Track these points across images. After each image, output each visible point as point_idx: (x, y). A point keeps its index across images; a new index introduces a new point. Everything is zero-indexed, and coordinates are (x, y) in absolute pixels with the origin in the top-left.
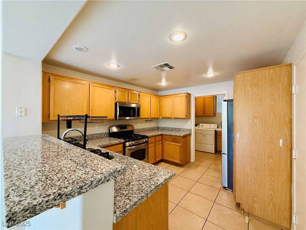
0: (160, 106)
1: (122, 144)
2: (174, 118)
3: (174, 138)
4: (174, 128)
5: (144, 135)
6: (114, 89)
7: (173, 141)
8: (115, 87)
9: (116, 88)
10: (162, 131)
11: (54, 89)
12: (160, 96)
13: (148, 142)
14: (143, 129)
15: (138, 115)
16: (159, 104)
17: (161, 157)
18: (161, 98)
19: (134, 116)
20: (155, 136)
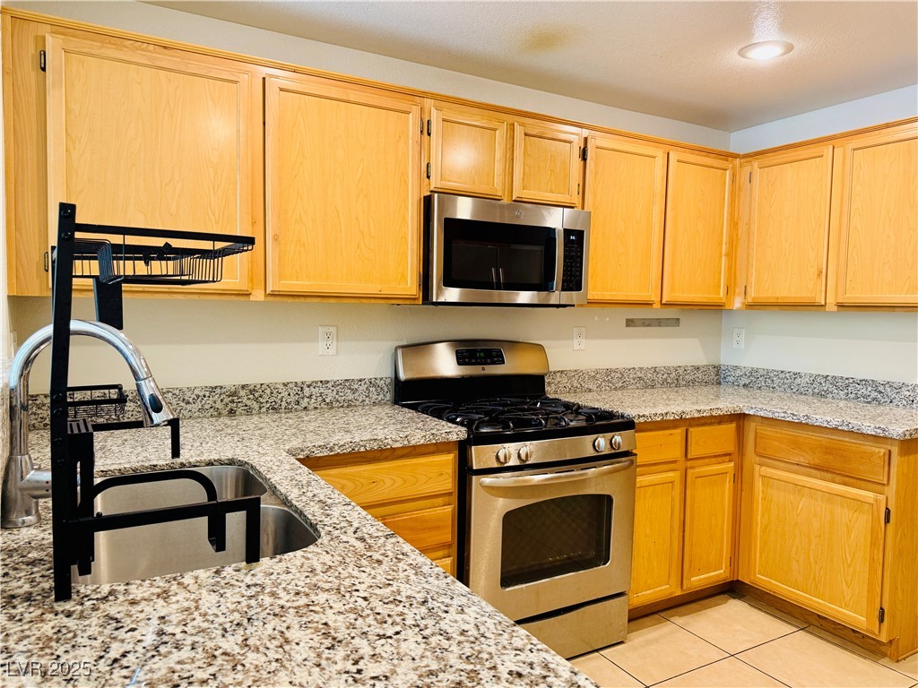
0: (734, 225)
1: (449, 452)
2: (841, 306)
3: (828, 450)
4: (834, 381)
5: (606, 407)
6: (415, 110)
7: (822, 469)
8: (423, 95)
9: (428, 103)
10: (744, 391)
11: (68, 111)
12: (735, 156)
13: (627, 454)
14: (609, 372)
15: (574, 281)
16: (732, 214)
17: (725, 563)
18: (747, 169)
19: (544, 285)
20: (685, 423)
